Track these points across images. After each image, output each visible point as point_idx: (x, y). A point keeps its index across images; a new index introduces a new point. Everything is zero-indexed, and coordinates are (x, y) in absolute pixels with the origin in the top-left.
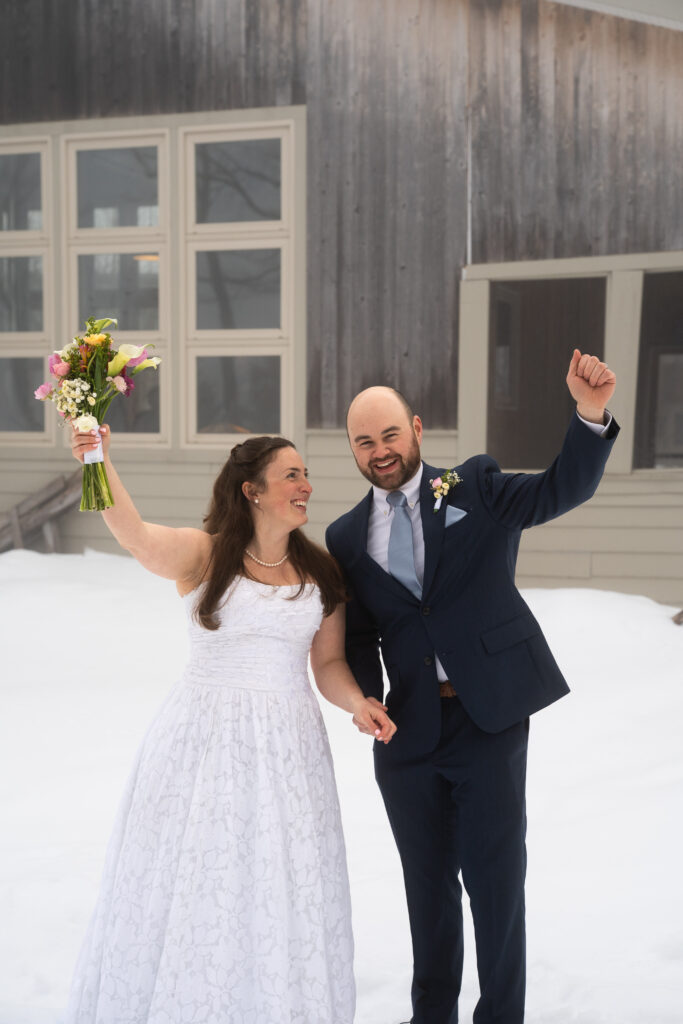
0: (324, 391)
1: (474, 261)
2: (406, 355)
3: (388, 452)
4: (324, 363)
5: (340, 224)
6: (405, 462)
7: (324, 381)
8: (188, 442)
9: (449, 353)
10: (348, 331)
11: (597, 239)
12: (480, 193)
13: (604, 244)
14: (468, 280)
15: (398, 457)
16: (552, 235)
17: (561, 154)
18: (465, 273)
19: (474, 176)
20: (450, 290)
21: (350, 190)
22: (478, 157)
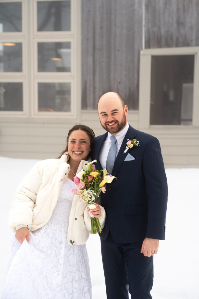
0: (88, 96)
1: (146, 48)
2: (120, 83)
3: (113, 119)
4: (88, 85)
5: (94, 33)
6: (120, 123)
7: (88, 92)
8: (34, 115)
9: (136, 82)
10: (97, 74)
11: (192, 41)
12: (148, 22)
13: (194, 42)
14: (143, 55)
15: (117, 121)
16: (175, 39)
17: (178, 9)
18: (142, 52)
19: (145, 16)
20: (136, 59)
21: (98, 20)
22: (147, 9)
